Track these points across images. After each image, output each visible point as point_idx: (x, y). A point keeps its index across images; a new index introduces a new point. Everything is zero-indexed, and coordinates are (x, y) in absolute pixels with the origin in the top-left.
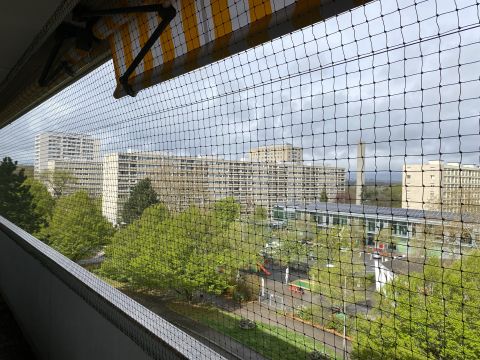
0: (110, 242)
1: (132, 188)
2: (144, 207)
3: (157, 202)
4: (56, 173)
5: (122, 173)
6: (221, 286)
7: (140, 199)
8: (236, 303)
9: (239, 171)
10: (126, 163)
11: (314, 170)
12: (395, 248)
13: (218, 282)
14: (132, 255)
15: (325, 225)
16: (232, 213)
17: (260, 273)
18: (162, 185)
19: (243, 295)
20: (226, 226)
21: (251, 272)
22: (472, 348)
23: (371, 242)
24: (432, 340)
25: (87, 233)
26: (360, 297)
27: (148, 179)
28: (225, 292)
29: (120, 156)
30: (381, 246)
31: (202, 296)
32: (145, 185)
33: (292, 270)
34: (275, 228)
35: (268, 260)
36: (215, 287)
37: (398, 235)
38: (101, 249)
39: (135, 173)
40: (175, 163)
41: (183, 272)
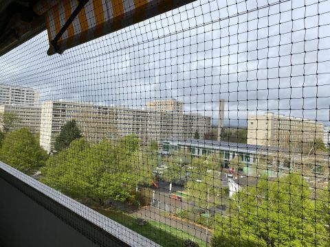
0: (45, 165)
1: (62, 127)
2: (71, 140)
3: (81, 136)
4: (5, 115)
5: (55, 116)
6: (124, 196)
7: (68, 134)
8: (135, 208)
9: (140, 116)
10: (59, 109)
11: (191, 117)
12: (242, 170)
13: (122, 193)
14: (60, 174)
15: (196, 154)
16: (134, 145)
17: (153, 187)
18: (85, 124)
19: (140, 201)
20: (129, 155)
21: (146, 186)
22: (287, 234)
23: (227, 166)
24: (262, 230)
25: (28, 158)
26: (218, 202)
27: (74, 121)
28: (128, 200)
29: (54, 104)
30: (233, 169)
31: (111, 203)
32: (72, 124)
33: (174, 185)
34: (163, 155)
35: (158, 178)
36: (120, 197)
37: (244, 162)
38: (38, 170)
39: (64, 116)
40: (94, 110)
41: (98, 186)
